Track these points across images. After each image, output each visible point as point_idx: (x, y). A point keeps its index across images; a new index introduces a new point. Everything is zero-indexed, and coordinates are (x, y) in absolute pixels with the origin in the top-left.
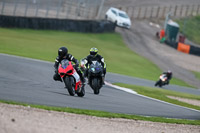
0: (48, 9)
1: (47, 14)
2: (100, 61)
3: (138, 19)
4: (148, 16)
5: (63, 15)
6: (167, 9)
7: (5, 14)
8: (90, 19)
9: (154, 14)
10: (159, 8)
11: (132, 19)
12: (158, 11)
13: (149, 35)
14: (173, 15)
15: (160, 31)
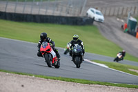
0: (47, 9)
1: (46, 12)
2: (80, 44)
3: (109, 16)
4: (116, 14)
5: (57, 13)
6: (129, 9)
7: (17, 12)
8: (76, 16)
9: (120, 13)
10: (123, 8)
11: (104, 16)
12: (123, 10)
13: (117, 27)
14: (133, 13)
15: (124, 24)
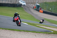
3: (28, 3)
4: (31, 2)
5: (7, 2)
8: (14, 3)
11: (26, 3)
14: (38, 2)
15: (34, 6)
